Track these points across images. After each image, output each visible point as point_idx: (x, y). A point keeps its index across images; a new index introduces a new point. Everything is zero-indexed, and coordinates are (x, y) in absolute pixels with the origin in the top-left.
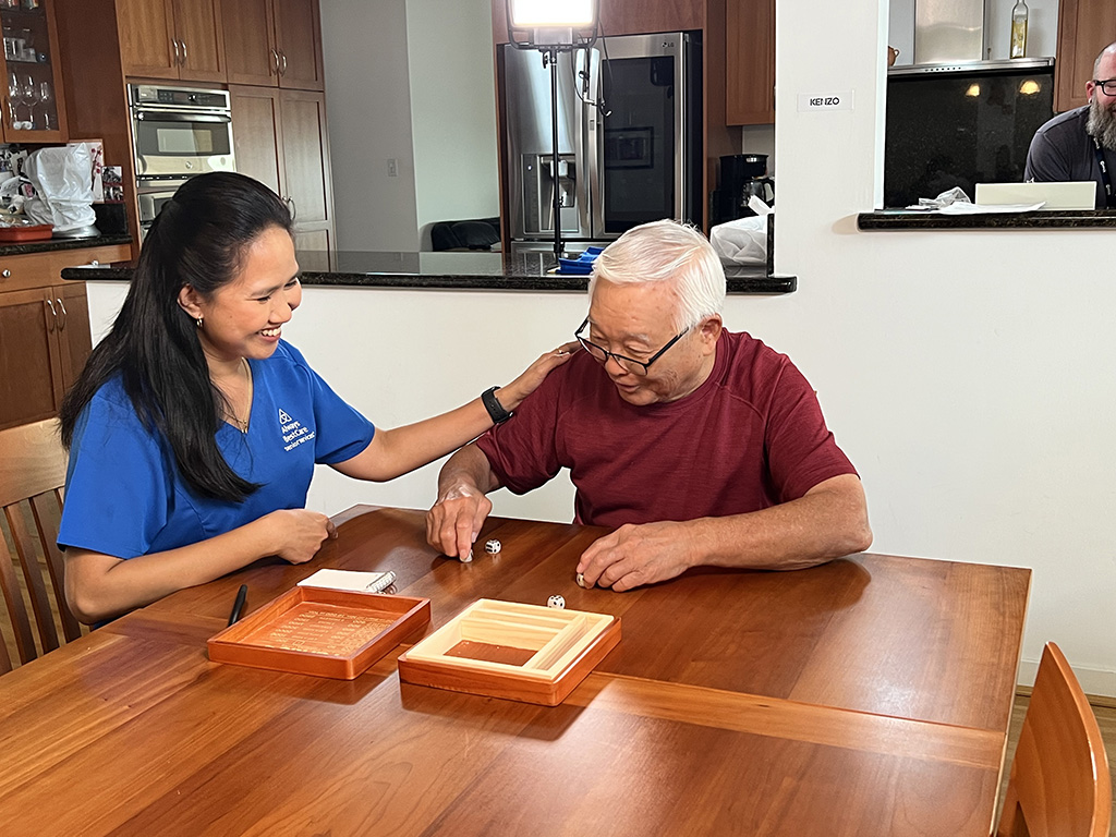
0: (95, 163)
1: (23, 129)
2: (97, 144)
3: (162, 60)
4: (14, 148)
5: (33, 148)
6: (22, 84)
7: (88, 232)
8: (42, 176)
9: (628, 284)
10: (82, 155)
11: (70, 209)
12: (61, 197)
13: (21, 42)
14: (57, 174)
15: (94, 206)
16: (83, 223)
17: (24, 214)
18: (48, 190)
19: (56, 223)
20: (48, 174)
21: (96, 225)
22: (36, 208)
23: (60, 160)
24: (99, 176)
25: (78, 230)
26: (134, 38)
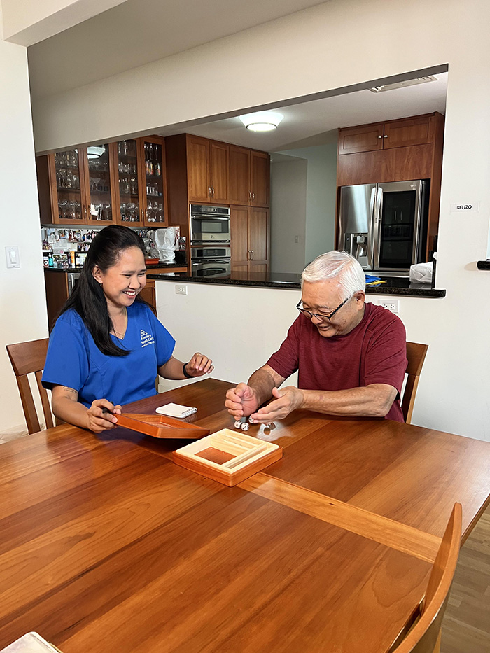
0: (177, 235)
1: (151, 221)
2: (178, 228)
3: (204, 195)
4: (149, 229)
5: (155, 229)
6: (153, 204)
7: (172, 262)
8: (157, 240)
9: (317, 281)
10: (172, 232)
11: (166, 253)
12: (163, 248)
13: (153, 188)
14: (162, 240)
15: (175, 252)
16: (171, 258)
17: (150, 255)
18: (158, 245)
19: (161, 258)
20: (159, 239)
21: (175, 259)
22: (154, 252)
23: (163, 234)
24: (178, 240)
25: (168, 261)
26: (194, 187)
